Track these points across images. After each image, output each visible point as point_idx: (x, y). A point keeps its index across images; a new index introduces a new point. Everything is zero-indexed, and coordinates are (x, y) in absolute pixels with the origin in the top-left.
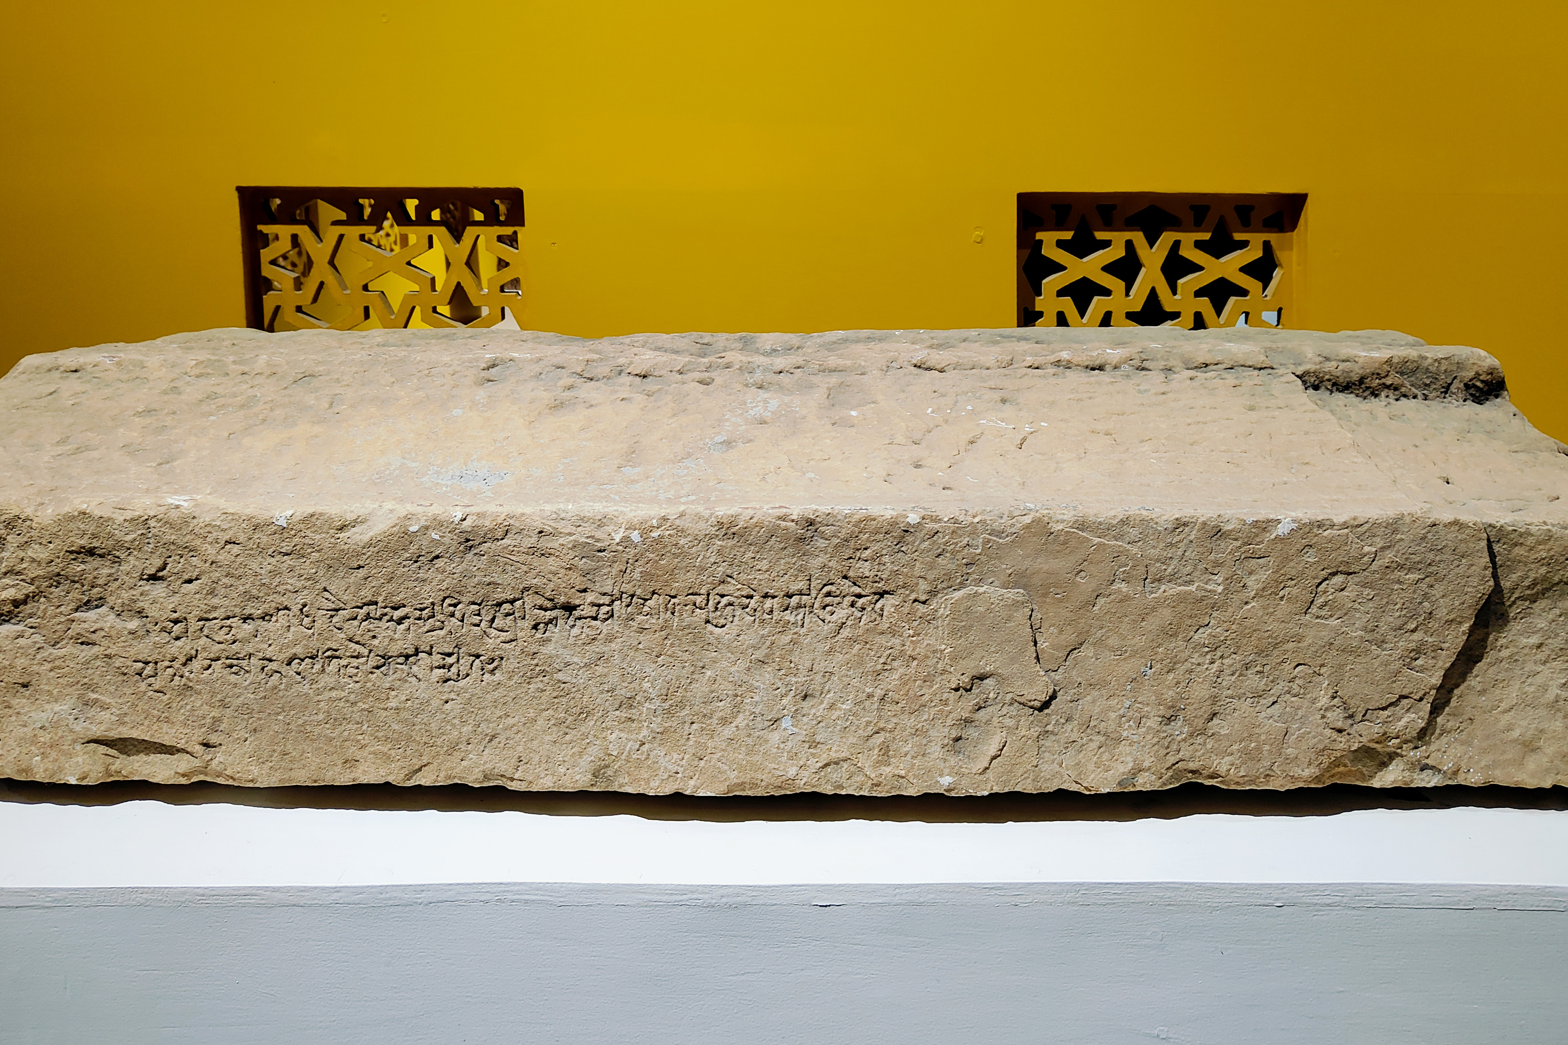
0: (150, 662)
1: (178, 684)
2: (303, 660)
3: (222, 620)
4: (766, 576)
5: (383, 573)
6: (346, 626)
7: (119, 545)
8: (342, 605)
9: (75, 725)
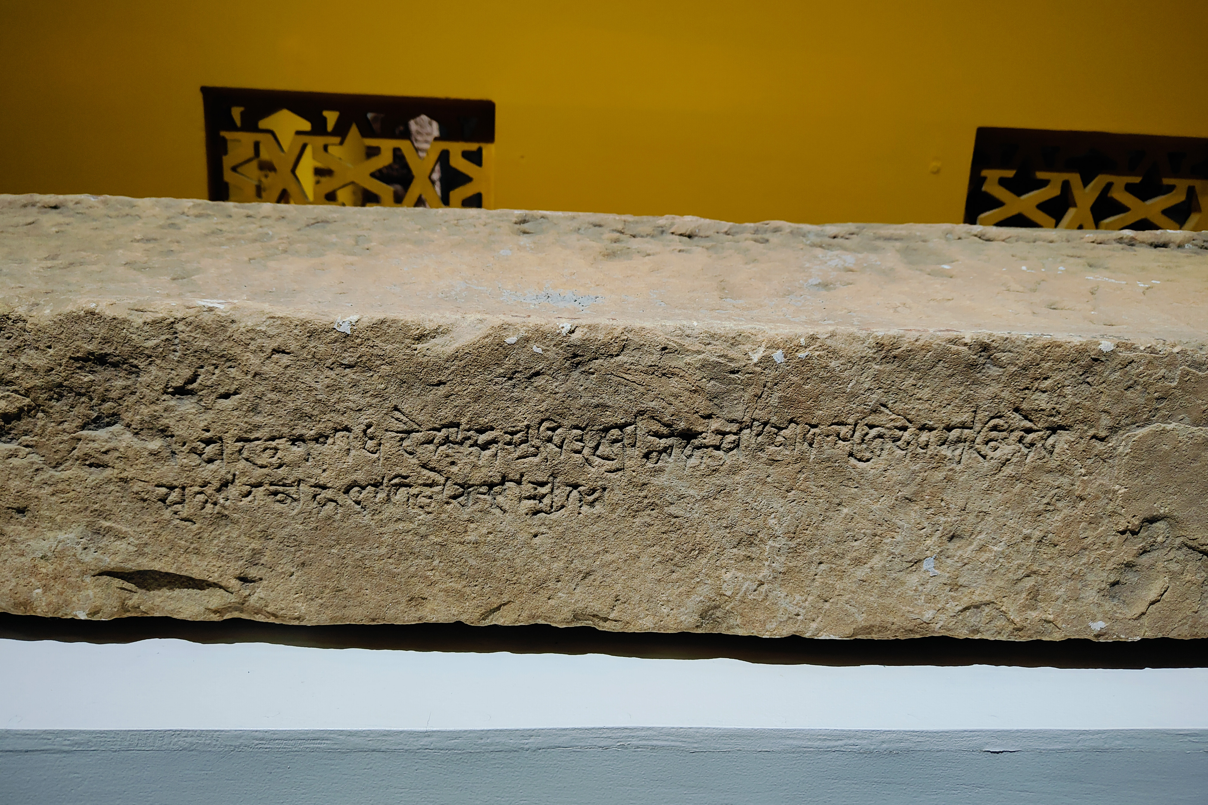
0: (176, 487)
1: (210, 512)
2: (363, 488)
3: (266, 441)
4: (927, 406)
5: (469, 390)
6: (420, 450)
7: (138, 352)
8: (415, 426)
9: (84, 555)
